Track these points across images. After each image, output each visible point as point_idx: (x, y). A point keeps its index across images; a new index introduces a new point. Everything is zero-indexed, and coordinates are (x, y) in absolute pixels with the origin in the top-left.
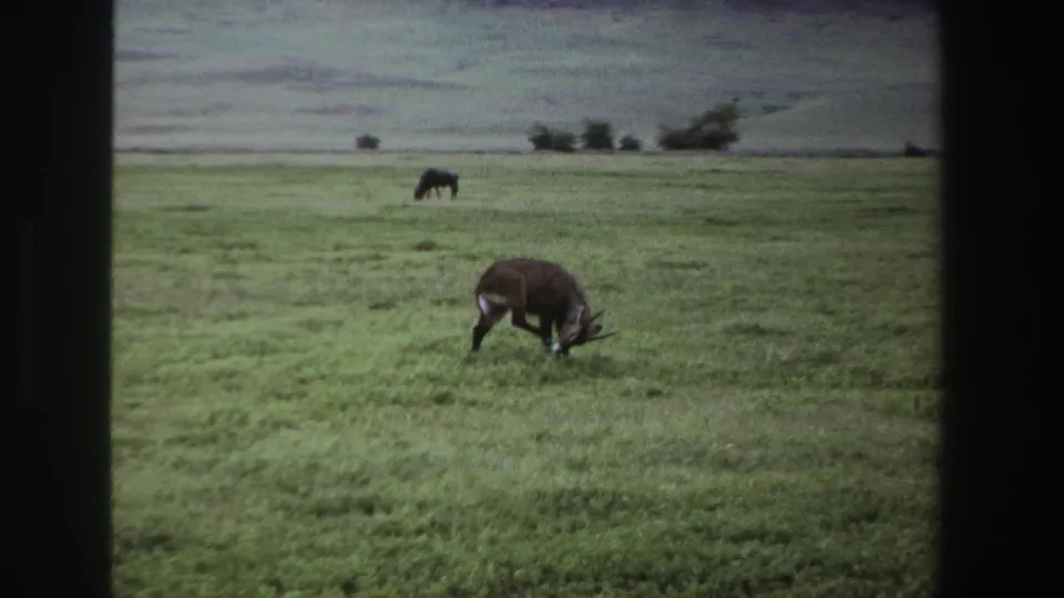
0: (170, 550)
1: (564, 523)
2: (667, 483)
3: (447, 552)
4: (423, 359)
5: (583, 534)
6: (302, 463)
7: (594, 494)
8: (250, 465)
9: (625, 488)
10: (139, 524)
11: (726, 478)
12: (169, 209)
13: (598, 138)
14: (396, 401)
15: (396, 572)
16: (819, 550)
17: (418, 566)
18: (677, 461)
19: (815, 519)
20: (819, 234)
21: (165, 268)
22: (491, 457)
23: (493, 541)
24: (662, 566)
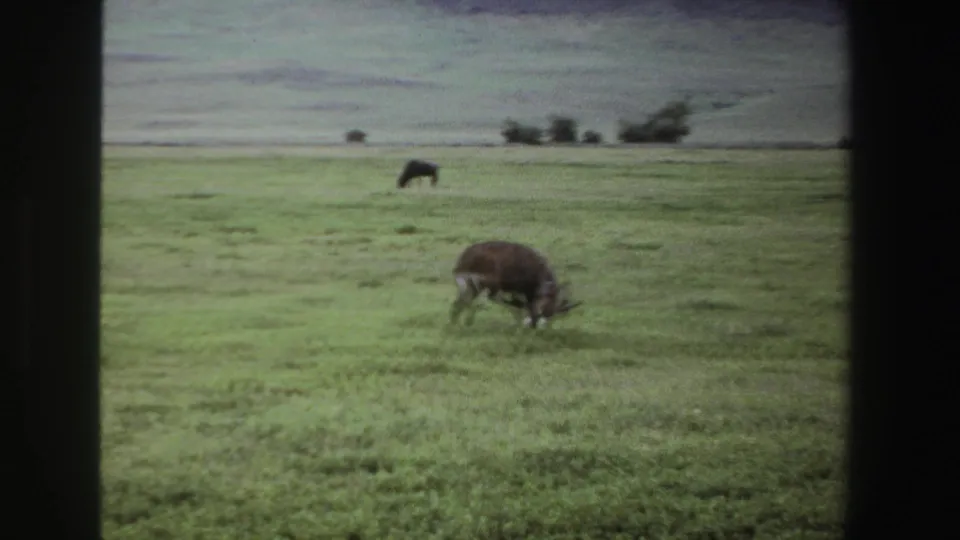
0: (194, 505)
1: (549, 479)
2: (642, 444)
3: (442, 507)
4: (420, 332)
5: (564, 491)
6: (312, 427)
7: (575, 454)
8: (266, 428)
9: (602, 448)
10: (165, 482)
11: (693, 440)
12: (178, 197)
13: (564, 132)
14: (396, 371)
15: (396, 524)
16: (778, 505)
17: (418, 519)
18: (649, 425)
19: (774, 476)
20: (762, 219)
21: (173, 250)
22: (483, 421)
23: (484, 497)
24: (635, 519)
